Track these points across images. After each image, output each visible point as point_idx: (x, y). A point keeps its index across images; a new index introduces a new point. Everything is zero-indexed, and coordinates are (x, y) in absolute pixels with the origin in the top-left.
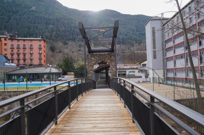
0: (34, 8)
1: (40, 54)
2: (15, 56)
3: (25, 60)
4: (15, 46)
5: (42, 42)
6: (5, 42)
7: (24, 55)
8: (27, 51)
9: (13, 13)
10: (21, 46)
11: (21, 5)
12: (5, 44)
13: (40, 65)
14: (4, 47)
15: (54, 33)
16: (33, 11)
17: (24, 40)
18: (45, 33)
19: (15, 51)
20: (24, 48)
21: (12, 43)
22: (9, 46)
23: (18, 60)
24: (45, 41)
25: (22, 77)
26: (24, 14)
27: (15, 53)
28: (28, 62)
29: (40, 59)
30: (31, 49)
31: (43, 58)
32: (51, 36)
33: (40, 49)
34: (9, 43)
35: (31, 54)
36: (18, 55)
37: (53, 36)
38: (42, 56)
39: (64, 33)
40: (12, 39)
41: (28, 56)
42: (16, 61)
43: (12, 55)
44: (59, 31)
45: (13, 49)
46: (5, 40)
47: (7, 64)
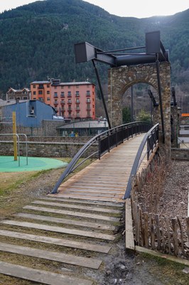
0: (66, 27)
1: (88, 103)
3: (70, 112)
4: (59, 94)
6: (48, 89)
7: (70, 105)
8: (73, 100)
9: (39, 39)
10: (66, 94)
11: (49, 24)
12: (48, 92)
13: (88, 118)
14: (47, 96)
16: (65, 33)
17: (69, 86)
18: (84, 67)
19: (59, 100)
20: (69, 97)
21: (56, 91)
22: (52, 95)
23: (63, 112)
24: (94, 85)
25: (72, 132)
26: (54, 39)
27: (59, 103)
28: (74, 114)
29: (88, 110)
30: (77, 97)
31: (92, 109)
33: (88, 96)
34: (52, 90)
35: (78, 104)
36: (63, 105)
38: (91, 106)
40: (55, 85)
41: (73, 107)
45: (57, 97)
46: (48, 87)
47: (55, 117)
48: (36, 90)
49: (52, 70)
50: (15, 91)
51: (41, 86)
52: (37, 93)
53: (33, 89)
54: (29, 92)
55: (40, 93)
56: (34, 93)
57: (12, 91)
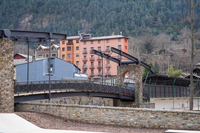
2: (88, 64)
3: (100, 69)
4: (88, 50)
5: (123, 40)
6: (77, 45)
12: (77, 48)
14: (76, 52)
15: (161, 13)
17: (99, 40)
19: (89, 56)
21: (85, 46)
22: (81, 51)
23: (92, 69)
24: (126, 39)
27: (89, 60)
28: (104, 72)
32: (156, 19)
34: (81, 45)
36: (92, 62)
37: (159, 19)
39: (180, 12)
42: (89, 71)
43: (85, 62)
44: (171, 8)
45: (86, 53)
46: (77, 42)
47: (77, 75)
48: (65, 46)
49: (106, 20)
50: (44, 47)
51: (70, 42)
52: (66, 49)
53: (62, 46)
54: (58, 49)
55: (69, 49)
56: (63, 49)
57: (40, 48)
